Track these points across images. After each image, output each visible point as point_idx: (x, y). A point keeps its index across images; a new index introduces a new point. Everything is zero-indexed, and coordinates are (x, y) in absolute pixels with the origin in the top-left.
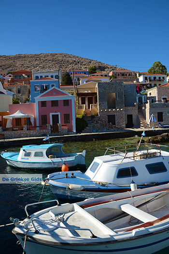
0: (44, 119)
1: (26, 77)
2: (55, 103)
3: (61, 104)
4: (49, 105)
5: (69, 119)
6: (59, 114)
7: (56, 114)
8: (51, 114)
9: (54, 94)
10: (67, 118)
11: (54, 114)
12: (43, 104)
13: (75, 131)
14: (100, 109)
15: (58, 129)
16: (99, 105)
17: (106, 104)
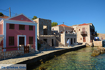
0: (11, 40)
2: (22, 27)
3: (27, 29)
6: (25, 36)
7: (23, 36)
8: (18, 36)
9: (22, 19)
10: (31, 40)
12: (11, 26)
13: (37, 50)
14: (40, 35)
15: (29, 49)
16: (39, 32)
17: (43, 32)
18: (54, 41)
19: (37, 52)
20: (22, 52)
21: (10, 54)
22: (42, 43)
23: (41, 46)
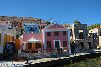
0: (49, 44)
1: (19, 24)
2: (57, 33)
3: (61, 34)
4: (53, 34)
5: (66, 44)
6: (60, 40)
7: (58, 41)
8: (54, 41)
9: (57, 27)
10: (65, 43)
11: (56, 40)
12: (49, 34)
13: (70, 52)
14: (75, 39)
15: (62, 51)
16: (75, 36)
17: (78, 36)
18: (92, 44)
19: (69, 54)
20: (56, 54)
21: (47, 55)
22: (76, 46)
23: (75, 49)
